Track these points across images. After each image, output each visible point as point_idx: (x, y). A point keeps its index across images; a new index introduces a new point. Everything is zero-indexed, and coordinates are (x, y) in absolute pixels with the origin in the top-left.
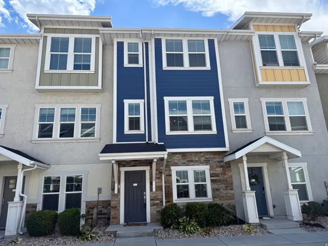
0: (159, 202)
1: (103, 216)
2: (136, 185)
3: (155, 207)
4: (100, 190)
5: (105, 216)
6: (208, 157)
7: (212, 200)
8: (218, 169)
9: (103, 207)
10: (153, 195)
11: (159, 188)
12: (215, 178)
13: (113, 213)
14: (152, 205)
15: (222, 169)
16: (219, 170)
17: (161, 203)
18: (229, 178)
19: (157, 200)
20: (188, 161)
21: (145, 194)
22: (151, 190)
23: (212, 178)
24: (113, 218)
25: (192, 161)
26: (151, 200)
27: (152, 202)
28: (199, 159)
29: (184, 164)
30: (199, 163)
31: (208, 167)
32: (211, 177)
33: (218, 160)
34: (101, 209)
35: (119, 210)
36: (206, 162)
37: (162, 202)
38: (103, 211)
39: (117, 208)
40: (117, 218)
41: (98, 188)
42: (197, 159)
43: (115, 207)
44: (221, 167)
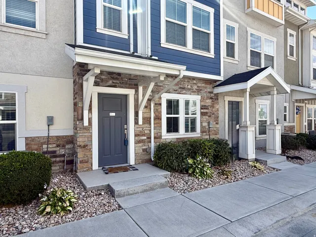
0: (145, 138)
1: (58, 159)
2: (113, 114)
3: (140, 145)
4: (50, 121)
5: (62, 159)
6: (200, 85)
7: (199, 135)
8: (207, 101)
9: (58, 146)
10: (138, 129)
11: (147, 120)
12: (205, 111)
13: (80, 155)
14: (137, 142)
15: (211, 100)
16: (209, 102)
17: (149, 140)
18: (216, 112)
19: (144, 135)
20: (180, 88)
21: (125, 128)
22: (136, 122)
23: (202, 111)
24: (81, 162)
25: (184, 88)
26: (136, 136)
27: (137, 138)
28: (191, 86)
29: (175, 91)
30: (191, 91)
31: (199, 97)
32: (201, 109)
33: (209, 90)
34: (55, 149)
35: (90, 150)
36: (198, 91)
37: (150, 138)
38: (58, 153)
39: (87, 147)
40: (88, 161)
41: (48, 117)
42: (189, 87)
43: (85, 146)
44: (211, 98)
